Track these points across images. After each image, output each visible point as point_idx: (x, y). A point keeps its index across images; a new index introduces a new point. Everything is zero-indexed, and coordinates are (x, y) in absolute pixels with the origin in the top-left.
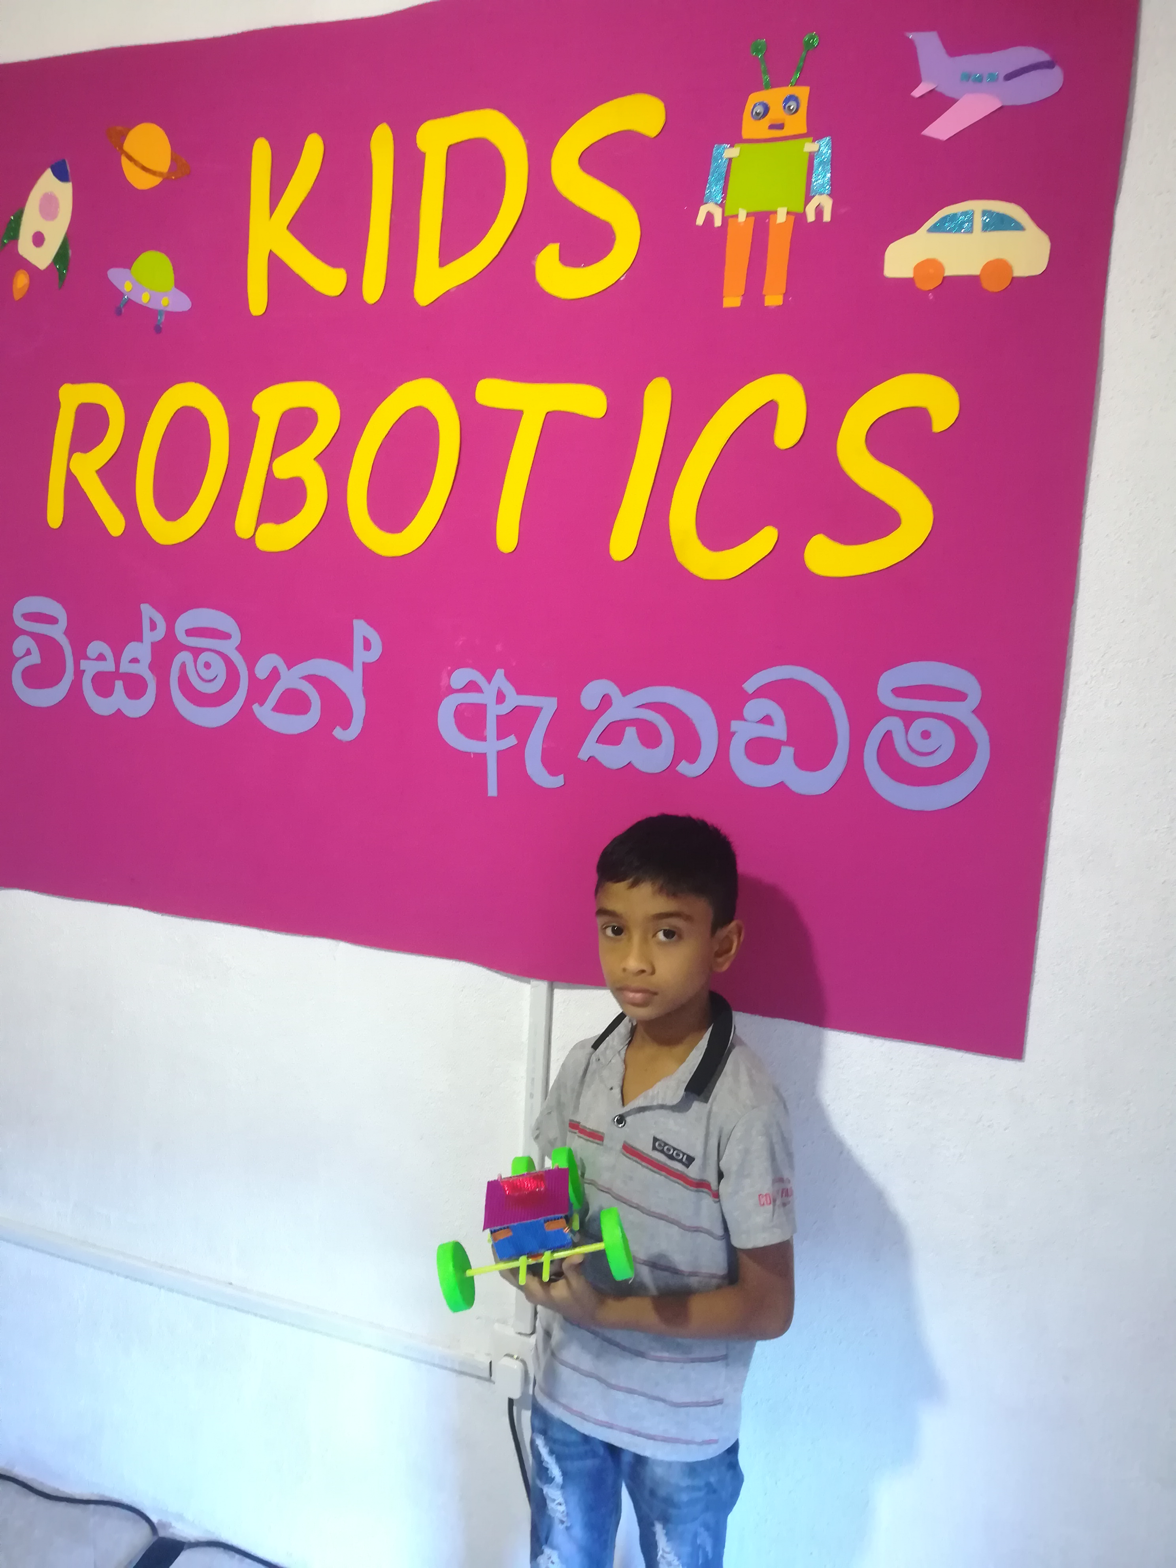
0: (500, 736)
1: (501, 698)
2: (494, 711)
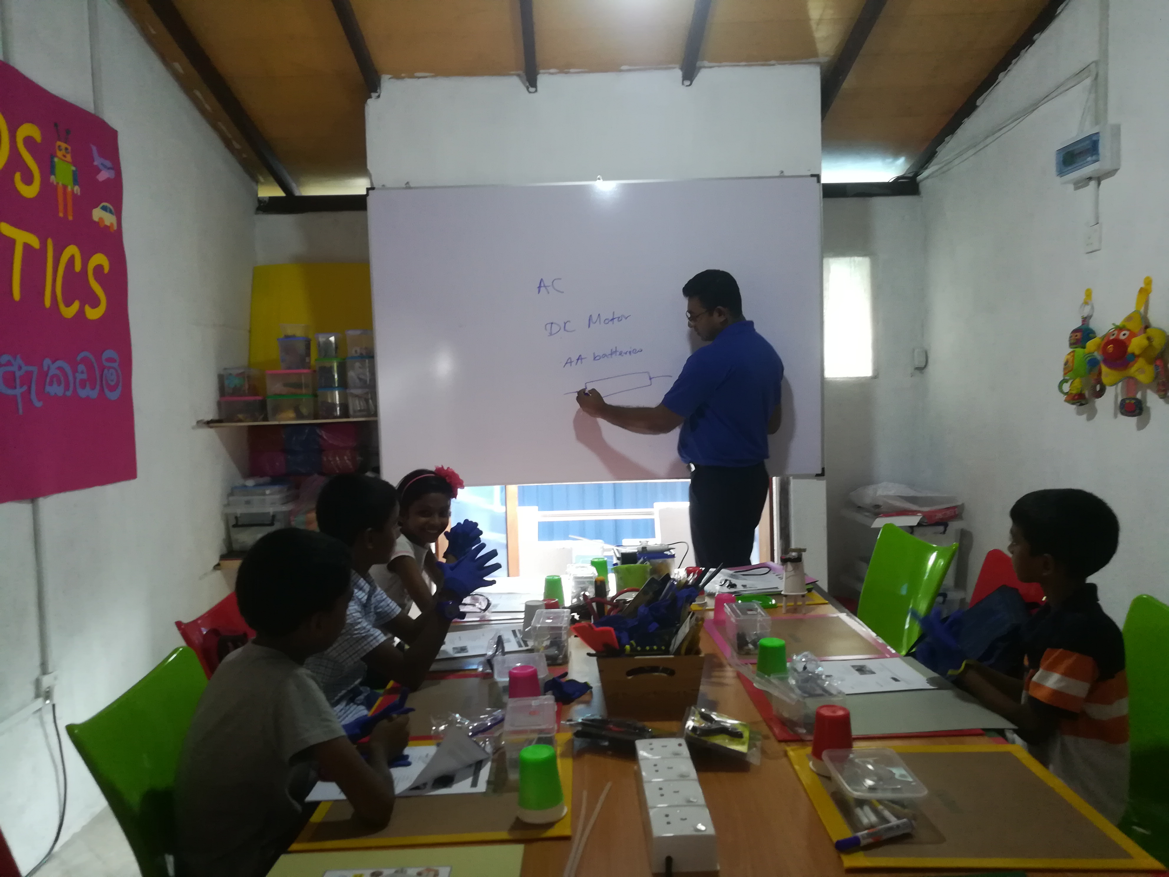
0: (21, 386)
1: (20, 368)
2: (18, 374)
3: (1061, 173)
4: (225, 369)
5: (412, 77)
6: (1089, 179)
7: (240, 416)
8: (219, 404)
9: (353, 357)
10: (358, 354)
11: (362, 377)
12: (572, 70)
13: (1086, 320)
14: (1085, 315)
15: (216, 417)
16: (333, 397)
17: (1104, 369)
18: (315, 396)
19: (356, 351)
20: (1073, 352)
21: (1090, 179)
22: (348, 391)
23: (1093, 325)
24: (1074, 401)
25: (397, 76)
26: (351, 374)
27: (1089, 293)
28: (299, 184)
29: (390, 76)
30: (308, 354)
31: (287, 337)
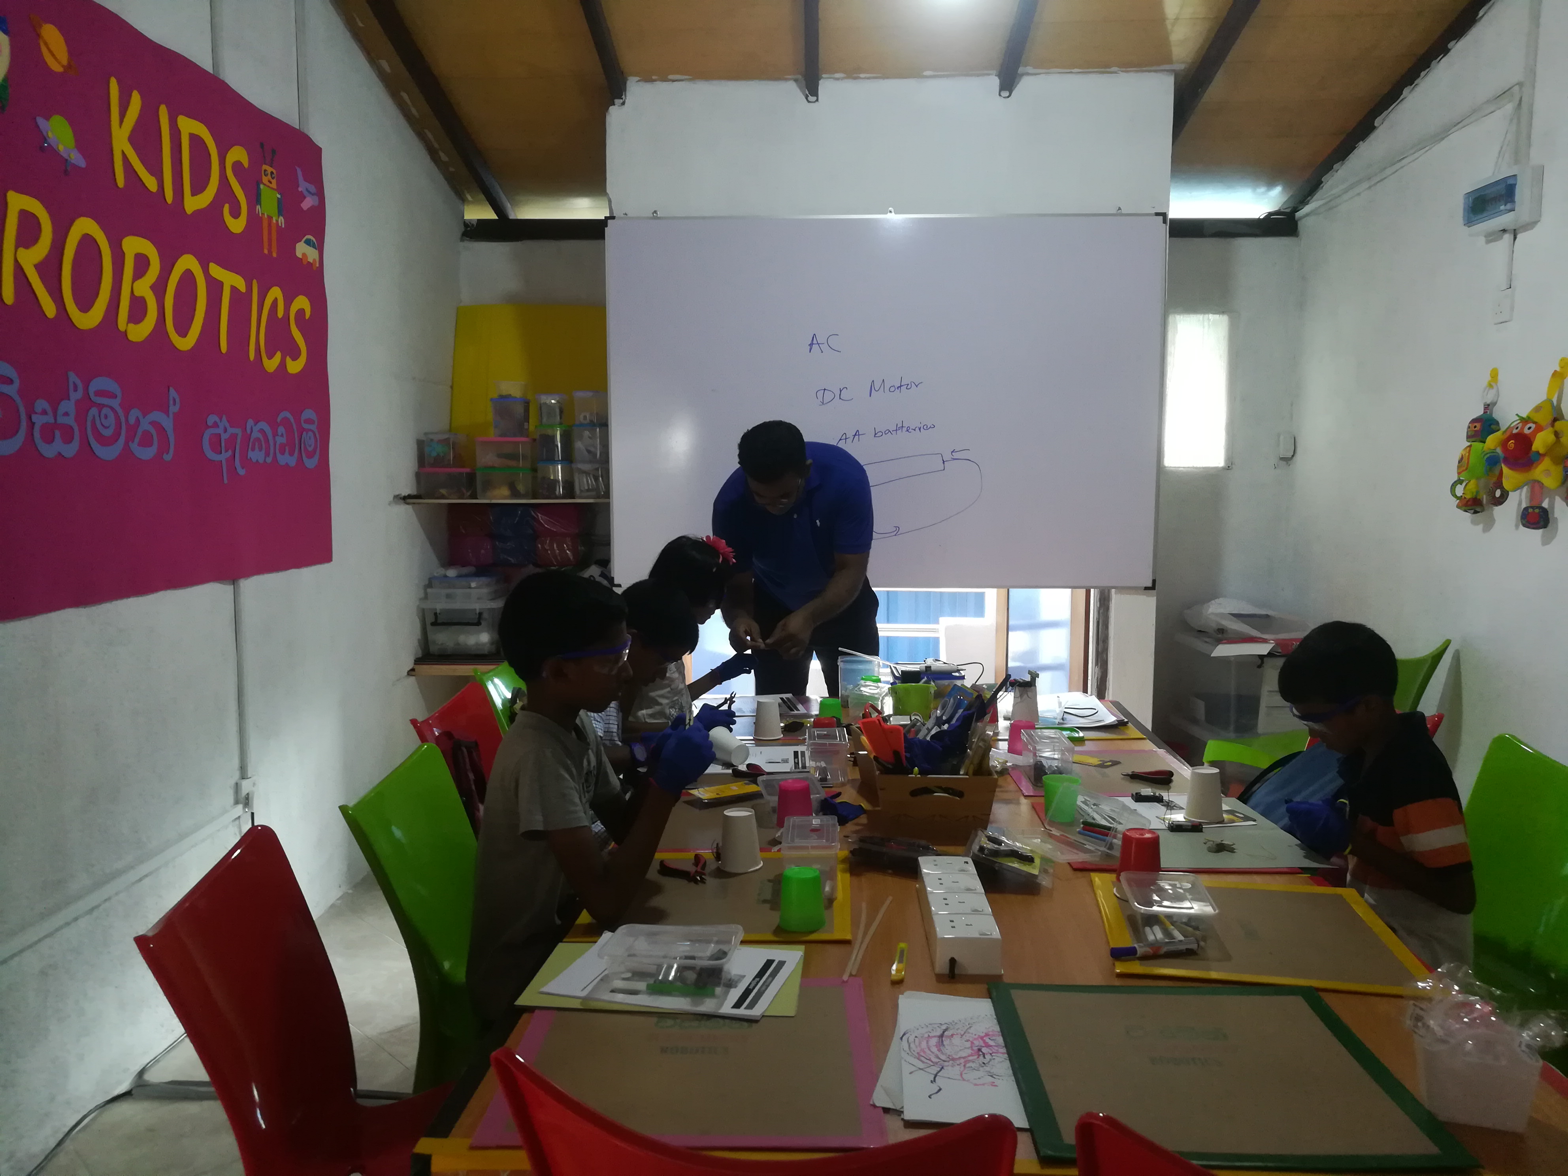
0: (226, 451)
1: (226, 430)
2: (224, 437)
3: (1469, 222)
4: (426, 434)
5: (665, 79)
6: (1502, 232)
7: (443, 491)
8: (418, 475)
9: (581, 425)
10: (588, 421)
11: (592, 449)
12: (862, 76)
13: (1488, 407)
14: (1488, 402)
15: (415, 493)
16: (556, 472)
17: (1506, 470)
18: (535, 470)
19: (585, 418)
20: (1470, 446)
21: (1504, 231)
22: (574, 466)
23: (1497, 414)
24: (1466, 508)
25: (647, 78)
26: (579, 445)
27: (1494, 375)
28: (515, 204)
29: (638, 78)
30: (527, 418)
31: (502, 397)
